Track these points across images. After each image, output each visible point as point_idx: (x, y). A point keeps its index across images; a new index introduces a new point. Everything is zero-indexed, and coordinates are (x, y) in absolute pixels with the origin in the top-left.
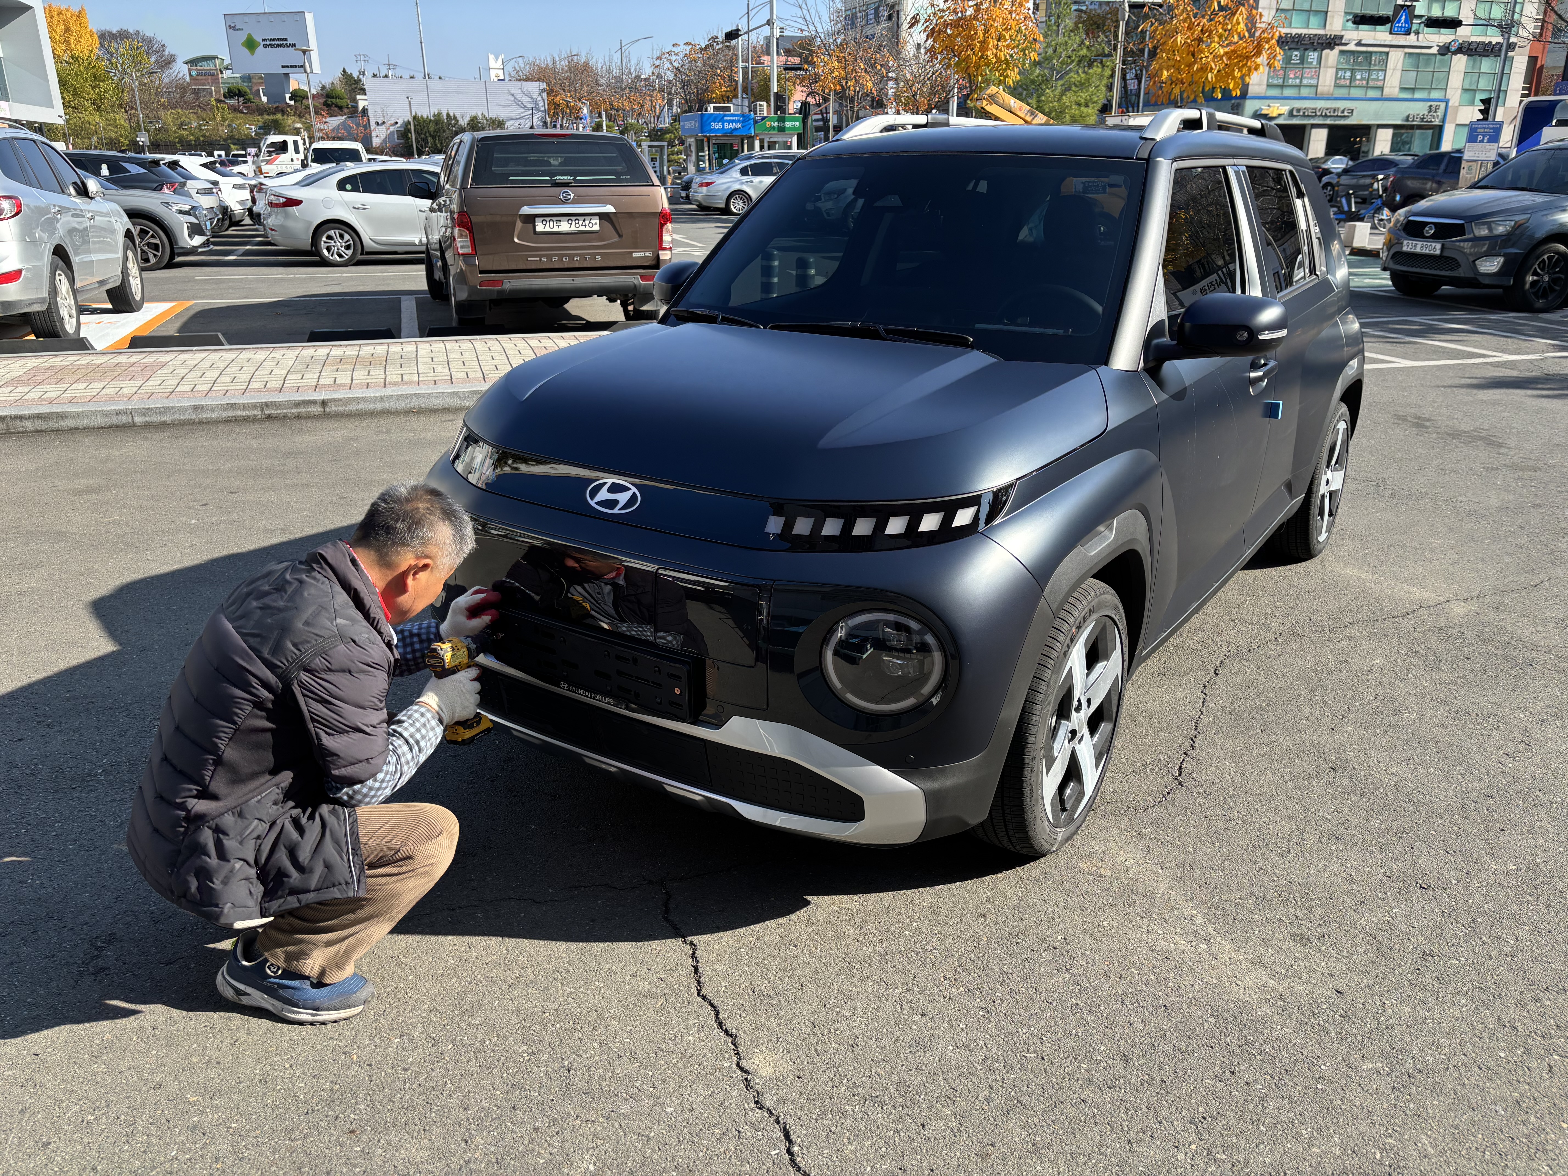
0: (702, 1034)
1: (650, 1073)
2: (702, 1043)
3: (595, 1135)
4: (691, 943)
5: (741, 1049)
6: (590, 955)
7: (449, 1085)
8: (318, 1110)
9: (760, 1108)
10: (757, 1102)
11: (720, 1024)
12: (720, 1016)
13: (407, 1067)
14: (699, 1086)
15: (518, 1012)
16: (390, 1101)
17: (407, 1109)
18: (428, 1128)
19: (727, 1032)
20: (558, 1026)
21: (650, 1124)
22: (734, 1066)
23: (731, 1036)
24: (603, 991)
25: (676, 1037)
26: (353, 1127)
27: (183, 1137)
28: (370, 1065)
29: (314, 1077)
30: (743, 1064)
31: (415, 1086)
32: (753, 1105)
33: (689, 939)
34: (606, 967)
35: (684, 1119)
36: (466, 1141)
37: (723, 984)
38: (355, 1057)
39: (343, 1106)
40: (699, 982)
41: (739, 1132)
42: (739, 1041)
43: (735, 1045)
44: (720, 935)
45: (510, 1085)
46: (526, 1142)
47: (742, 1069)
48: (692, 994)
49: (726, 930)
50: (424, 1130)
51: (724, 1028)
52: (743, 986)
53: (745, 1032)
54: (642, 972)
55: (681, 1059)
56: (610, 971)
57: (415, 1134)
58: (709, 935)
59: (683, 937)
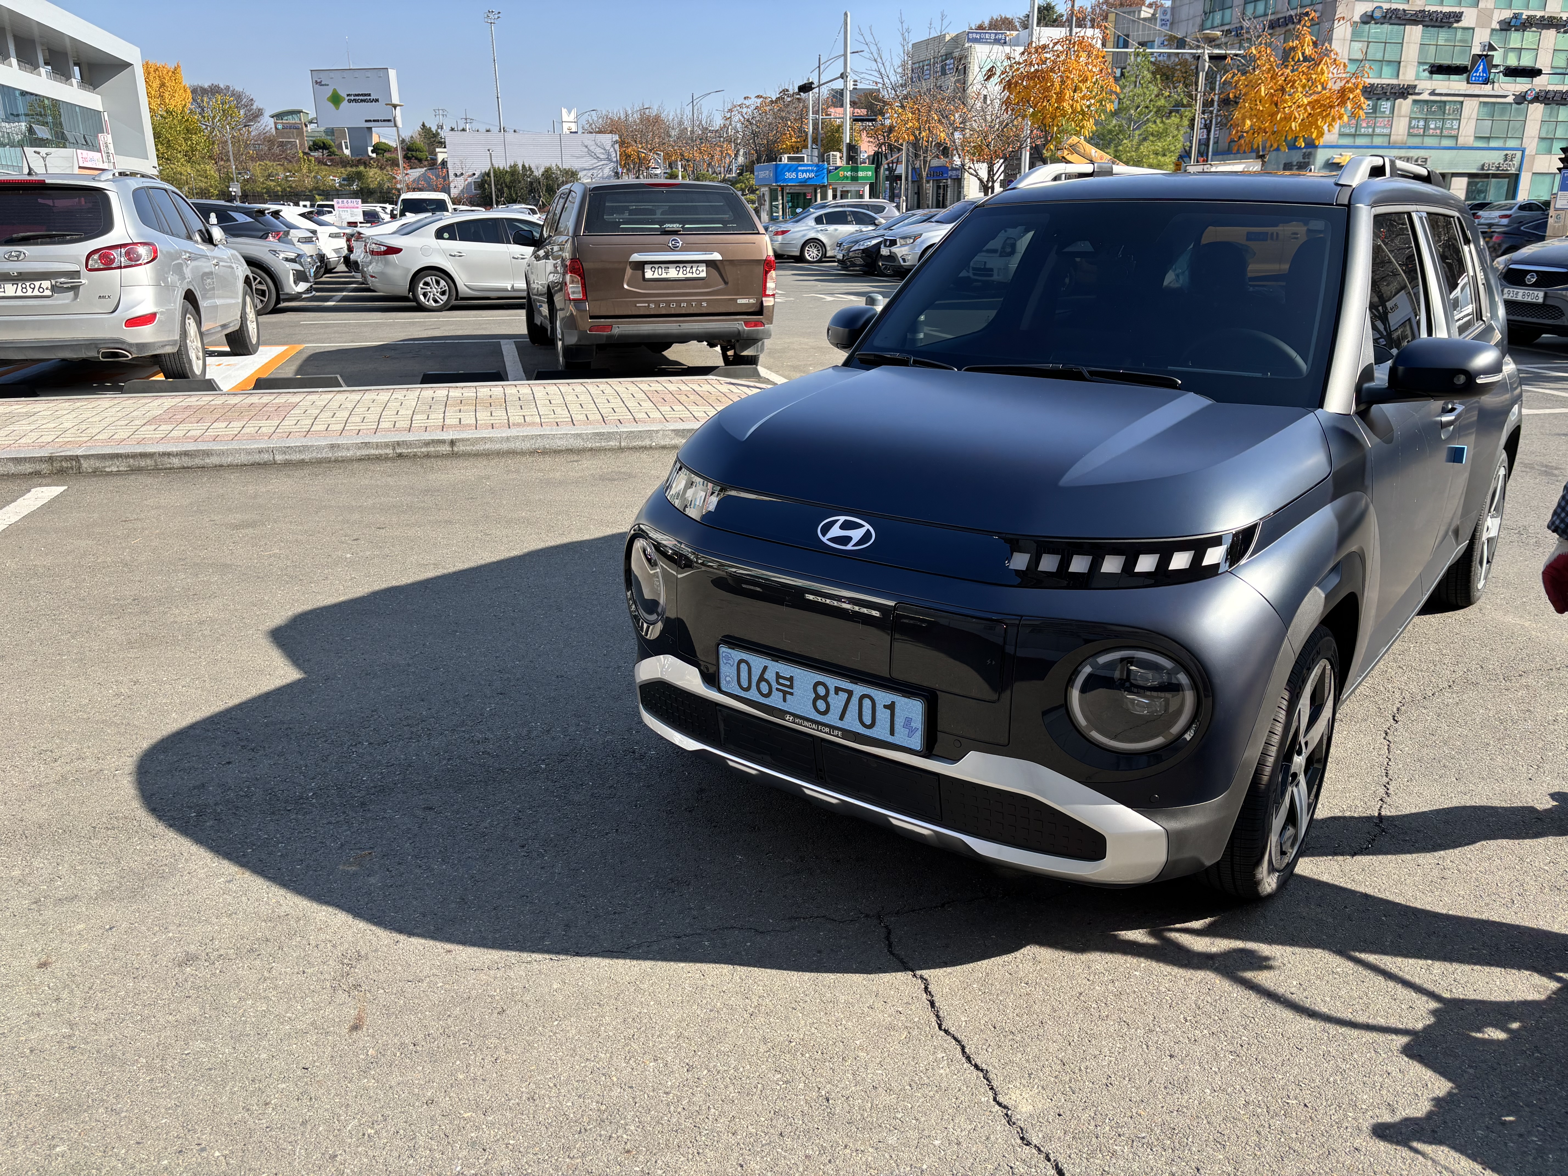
0: (953, 1068)
1: (910, 1106)
2: (955, 1077)
3: (867, 1164)
4: (922, 977)
5: (995, 1084)
6: (824, 986)
7: (713, 1110)
8: (590, 1129)
9: (1027, 1145)
10: (1022, 1139)
11: (969, 1059)
12: (967, 1050)
13: (667, 1090)
14: (961, 1119)
15: (765, 1040)
16: (658, 1122)
17: (676, 1131)
18: (701, 1151)
19: (976, 1067)
20: (807, 1055)
21: (919, 1156)
22: (991, 1100)
23: (982, 1070)
24: (844, 1022)
25: (927, 1070)
26: (628, 1147)
27: (465, 1153)
28: (631, 1087)
29: (580, 1096)
30: (1000, 1098)
31: (679, 1110)
32: (1019, 1141)
33: (919, 973)
34: (842, 998)
35: (953, 1153)
36: (742, 1166)
37: (963, 1019)
38: (615, 1079)
39: (614, 1126)
40: (938, 1016)
41: (1011, 1168)
42: (991, 1076)
43: (987, 1080)
44: (949, 970)
45: (772, 1112)
46: (801, 1169)
47: (1000, 1104)
48: (934, 1028)
49: (954, 966)
50: (698, 1153)
51: (973, 1063)
52: (982, 1022)
53: (995, 1068)
54: (879, 1005)
55: (937, 1091)
56: (847, 1002)
57: (690, 1156)
58: (938, 970)
59: (912, 971)
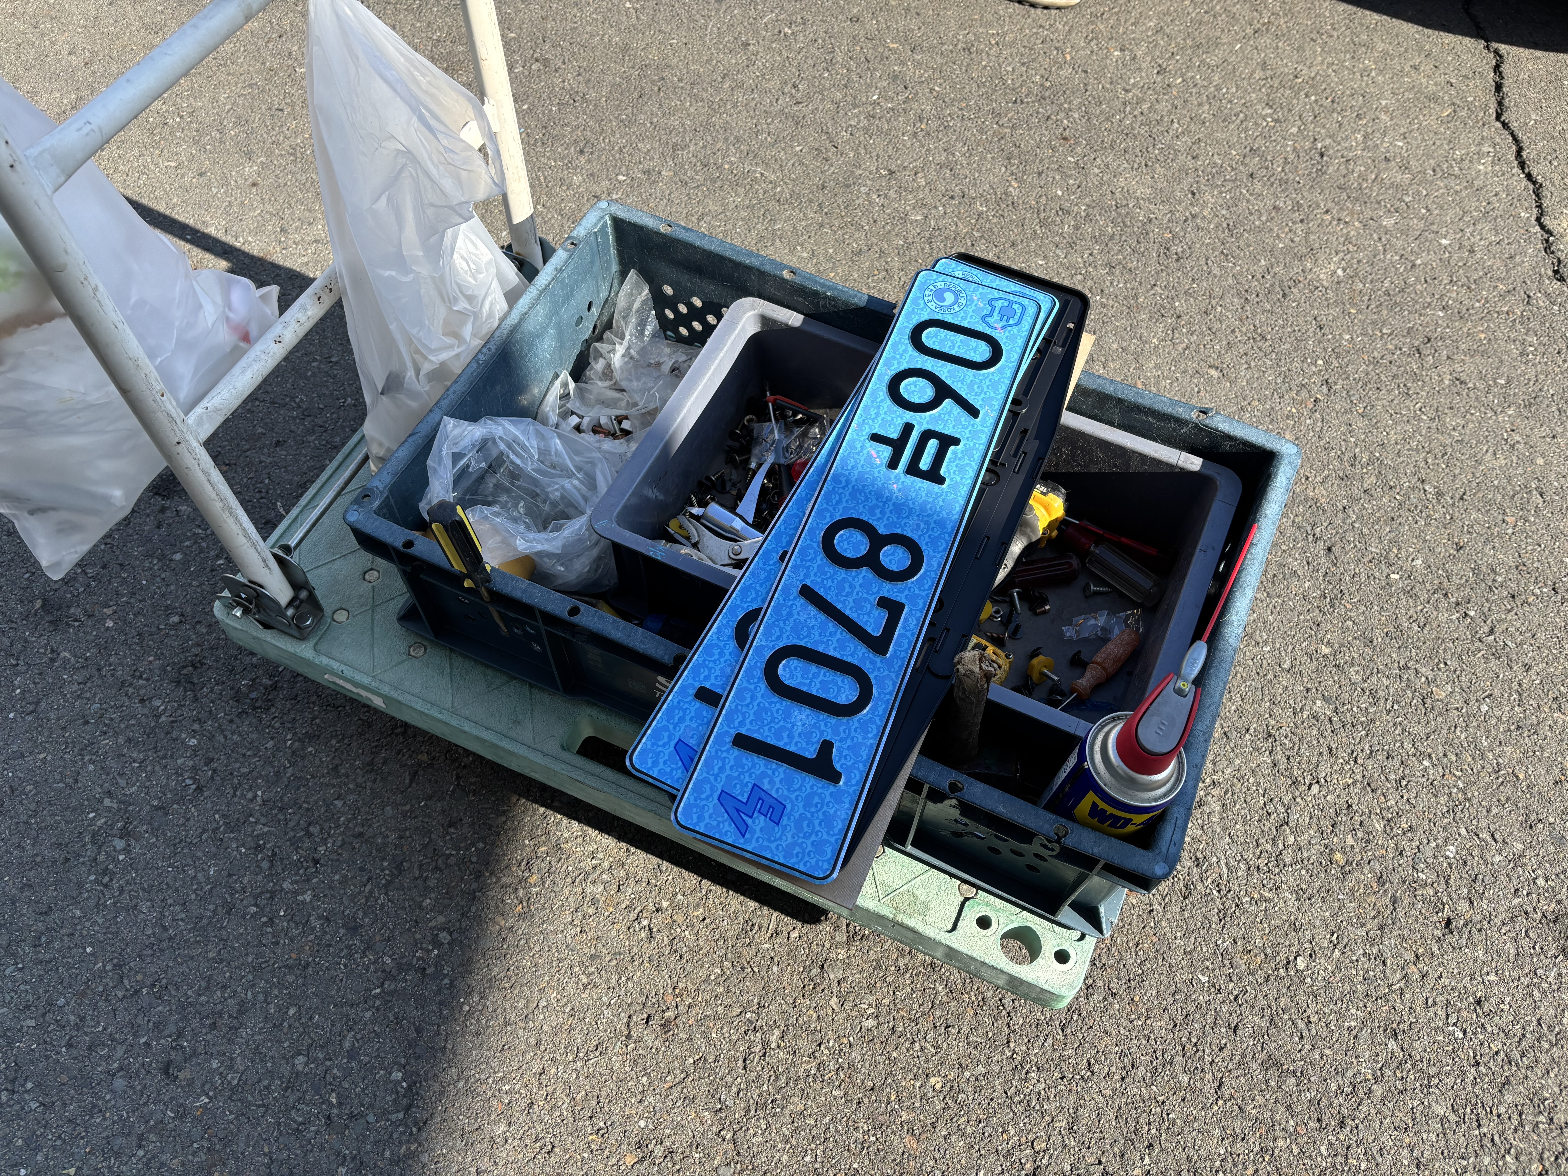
0: (1497, 168)
1: (1425, 192)
2: (1496, 179)
3: (1348, 239)
4: (1496, 52)
5: (1546, 203)
6: (1362, 25)
9: (1559, 280)
10: (1556, 272)
11: (1522, 165)
12: (1524, 154)
13: (1128, 87)
14: (1485, 227)
15: (1264, 66)
16: (1107, 119)
17: (1127, 135)
18: (1150, 164)
19: (1529, 176)
20: (1313, 98)
21: (1416, 249)
22: (1533, 219)
23: (1534, 183)
24: (1373, 74)
25: (1462, 160)
26: (1066, 134)
27: (884, 84)
28: (1086, 72)
29: (1023, 64)
30: (1546, 220)
31: (1136, 113)
32: (1550, 273)
33: (1494, 45)
34: (1380, 46)
35: (1461, 259)
36: (1193, 194)
37: (1533, 117)
38: (1068, 57)
39: (1055, 108)
40: (1500, 104)
41: (1529, 297)
42: (1545, 193)
43: (1537, 195)
44: (1538, 53)
45: (1248, 149)
46: (1264, 218)
47: (1542, 227)
48: (1490, 116)
49: (1546, 50)
51: (1527, 171)
52: (1558, 128)
53: (1553, 184)
54: (1427, 67)
55: (1466, 188)
56: (1386, 53)
58: (1521, 50)
59: (1486, 41)
